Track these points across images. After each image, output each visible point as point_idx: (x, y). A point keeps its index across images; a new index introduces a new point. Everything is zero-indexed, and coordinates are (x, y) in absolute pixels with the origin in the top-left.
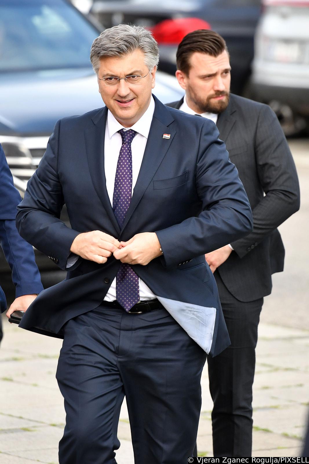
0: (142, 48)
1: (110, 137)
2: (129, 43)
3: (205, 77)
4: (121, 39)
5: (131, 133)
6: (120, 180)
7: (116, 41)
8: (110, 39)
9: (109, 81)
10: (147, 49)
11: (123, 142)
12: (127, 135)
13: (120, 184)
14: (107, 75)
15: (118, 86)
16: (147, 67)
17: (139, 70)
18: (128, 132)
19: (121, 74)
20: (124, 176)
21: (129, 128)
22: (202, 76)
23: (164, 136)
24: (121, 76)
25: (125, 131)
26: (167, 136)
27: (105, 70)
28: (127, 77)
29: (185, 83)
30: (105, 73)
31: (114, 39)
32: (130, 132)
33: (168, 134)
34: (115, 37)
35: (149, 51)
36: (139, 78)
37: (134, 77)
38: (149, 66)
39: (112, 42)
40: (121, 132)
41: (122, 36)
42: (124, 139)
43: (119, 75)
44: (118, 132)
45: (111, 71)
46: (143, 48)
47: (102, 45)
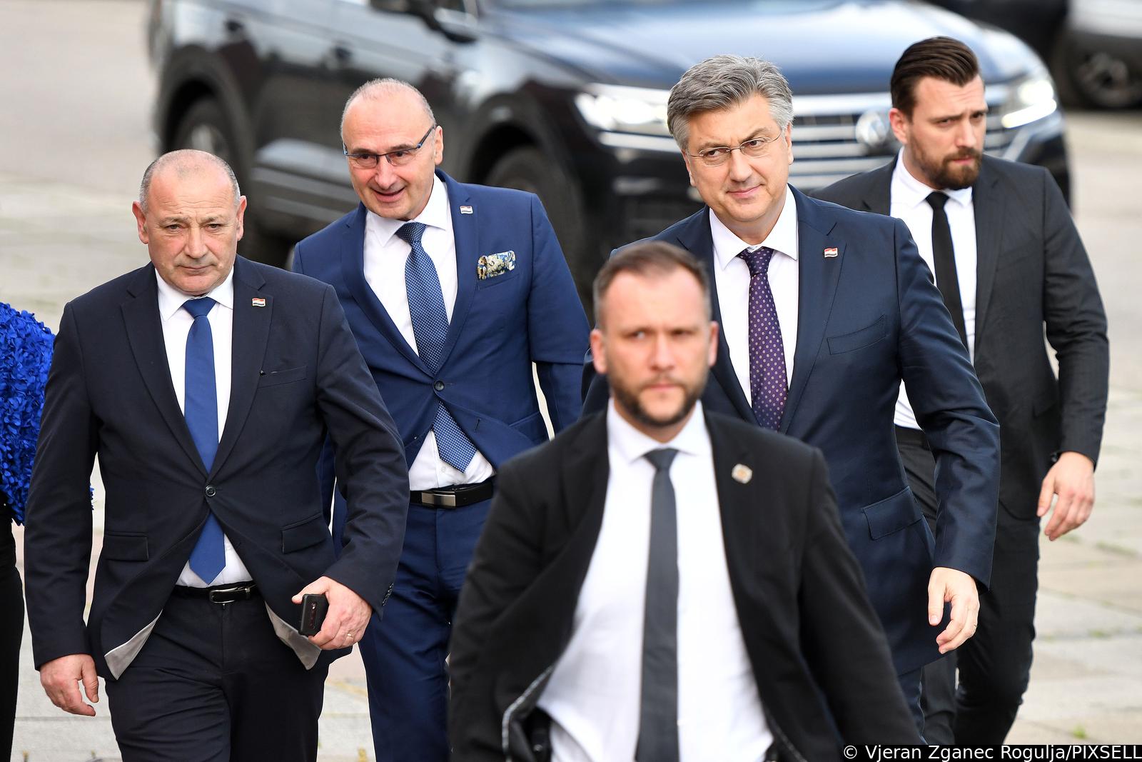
0: (763, 91)
1: (724, 267)
2: (740, 81)
3: (942, 122)
4: (725, 77)
5: (765, 255)
6: (759, 342)
7: (716, 81)
8: (704, 79)
9: (710, 158)
10: (773, 91)
11: (753, 272)
12: (758, 259)
13: (762, 350)
14: (707, 145)
15: (729, 164)
16: (777, 122)
17: (762, 127)
18: (759, 253)
19: (732, 140)
20: (767, 334)
21: (759, 246)
22: (936, 119)
23: (826, 253)
24: (734, 145)
25: (751, 251)
26: (831, 253)
27: (701, 138)
28: (743, 145)
29: (904, 132)
30: (703, 143)
31: (711, 79)
32: (762, 253)
33: (832, 247)
34: (711, 76)
35: (776, 93)
36: (765, 144)
37: (754, 143)
38: (779, 122)
39: (708, 84)
40: (744, 256)
41: (725, 72)
42: (755, 267)
43: (729, 143)
44: (739, 256)
45: (713, 137)
46: (764, 89)
47: (689, 93)
